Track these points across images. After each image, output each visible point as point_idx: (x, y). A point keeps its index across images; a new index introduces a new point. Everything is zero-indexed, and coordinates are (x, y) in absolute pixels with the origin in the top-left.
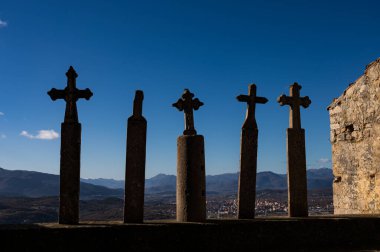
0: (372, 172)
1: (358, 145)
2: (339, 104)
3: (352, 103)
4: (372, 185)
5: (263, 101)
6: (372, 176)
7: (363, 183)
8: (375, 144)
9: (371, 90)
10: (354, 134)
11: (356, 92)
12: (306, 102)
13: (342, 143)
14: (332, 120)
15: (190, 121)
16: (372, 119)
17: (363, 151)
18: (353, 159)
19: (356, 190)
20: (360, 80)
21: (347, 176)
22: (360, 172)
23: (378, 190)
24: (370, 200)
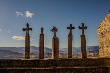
0: (107, 46)
1: (104, 38)
2: (99, 27)
3: (102, 27)
4: (107, 49)
5: (74, 28)
6: (107, 47)
7: (105, 49)
8: (107, 38)
9: (106, 23)
10: (103, 36)
11: (103, 24)
12: (86, 28)
13: (100, 38)
14: (98, 32)
15: (55, 34)
16: (107, 31)
17: (105, 40)
18: (103, 42)
19: (104, 50)
20: (104, 21)
21: (102, 47)
22: (104, 46)
23: (109, 50)
24: (107, 53)
